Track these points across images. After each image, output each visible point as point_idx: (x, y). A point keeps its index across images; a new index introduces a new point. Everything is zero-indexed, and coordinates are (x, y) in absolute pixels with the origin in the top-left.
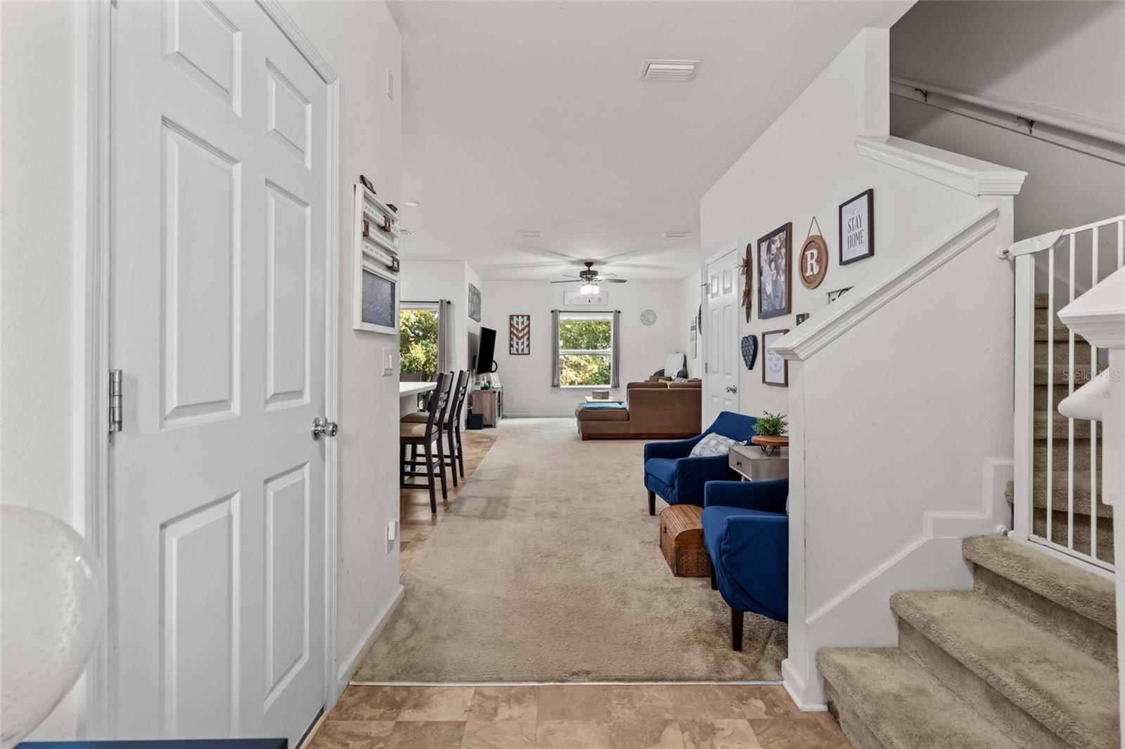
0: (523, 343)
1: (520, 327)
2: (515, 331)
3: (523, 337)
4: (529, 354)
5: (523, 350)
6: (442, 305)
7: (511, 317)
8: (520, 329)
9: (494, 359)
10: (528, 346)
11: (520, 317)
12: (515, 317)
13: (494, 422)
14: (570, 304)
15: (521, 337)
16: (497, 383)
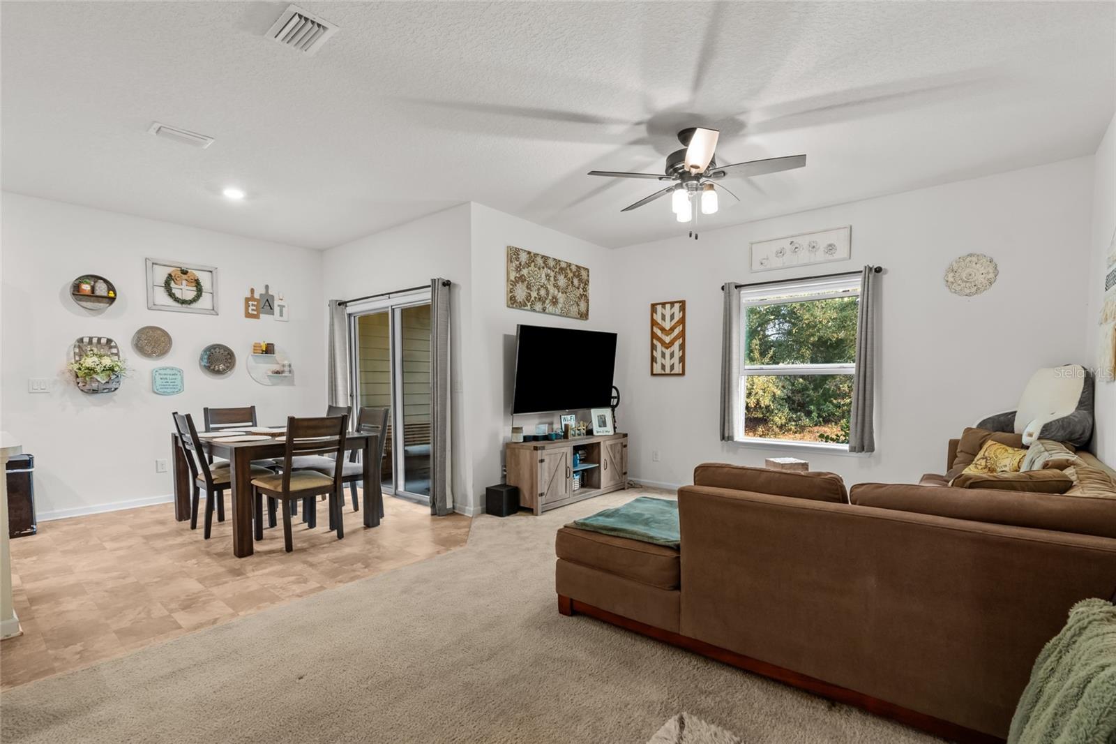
0: (672, 355)
1: (667, 325)
2: (659, 333)
4: (683, 374)
5: (672, 367)
6: (435, 292)
7: (654, 306)
9: (614, 385)
10: (682, 359)
11: (668, 306)
12: (659, 308)
13: (535, 504)
14: (762, 267)
15: (670, 343)
16: (605, 426)
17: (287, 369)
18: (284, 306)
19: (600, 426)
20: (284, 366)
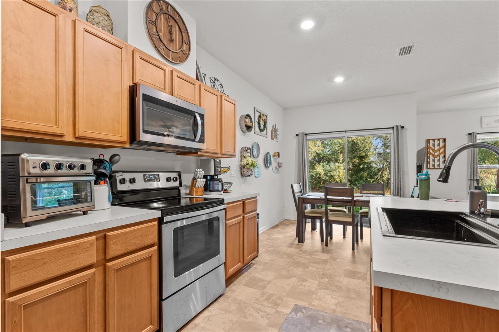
0: (439, 160)
2: (431, 151)
3: (439, 155)
5: (439, 165)
6: (397, 130)
7: (428, 141)
8: (436, 150)
11: (436, 141)
12: (431, 142)
14: (487, 126)
15: (437, 156)
18: (278, 135)
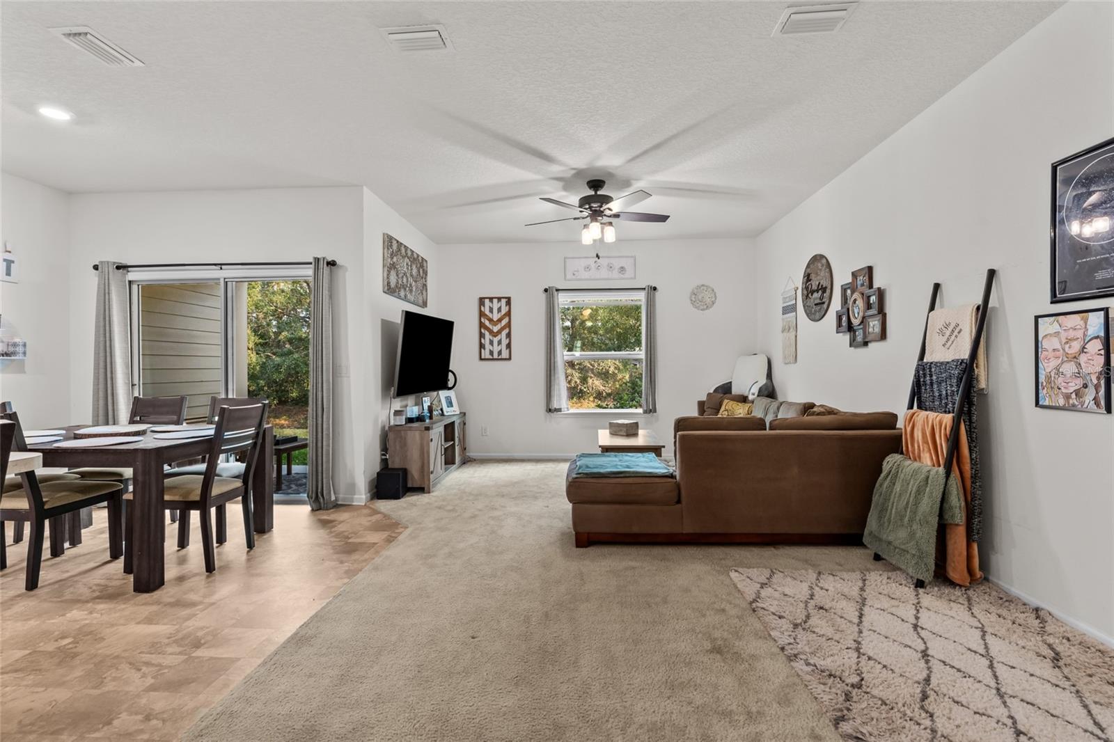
0: (500, 343)
1: (496, 317)
2: (487, 323)
3: (499, 332)
4: (510, 359)
5: (500, 353)
6: (317, 269)
7: (481, 301)
8: (495, 320)
9: (450, 369)
10: (509, 346)
11: (495, 301)
12: (487, 301)
13: (427, 482)
14: (574, 277)
15: (497, 332)
16: (452, 406)
17: (20, 349)
18: (13, 262)
19: (448, 407)
20: (15, 345)
